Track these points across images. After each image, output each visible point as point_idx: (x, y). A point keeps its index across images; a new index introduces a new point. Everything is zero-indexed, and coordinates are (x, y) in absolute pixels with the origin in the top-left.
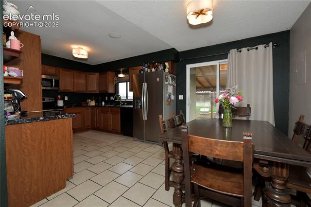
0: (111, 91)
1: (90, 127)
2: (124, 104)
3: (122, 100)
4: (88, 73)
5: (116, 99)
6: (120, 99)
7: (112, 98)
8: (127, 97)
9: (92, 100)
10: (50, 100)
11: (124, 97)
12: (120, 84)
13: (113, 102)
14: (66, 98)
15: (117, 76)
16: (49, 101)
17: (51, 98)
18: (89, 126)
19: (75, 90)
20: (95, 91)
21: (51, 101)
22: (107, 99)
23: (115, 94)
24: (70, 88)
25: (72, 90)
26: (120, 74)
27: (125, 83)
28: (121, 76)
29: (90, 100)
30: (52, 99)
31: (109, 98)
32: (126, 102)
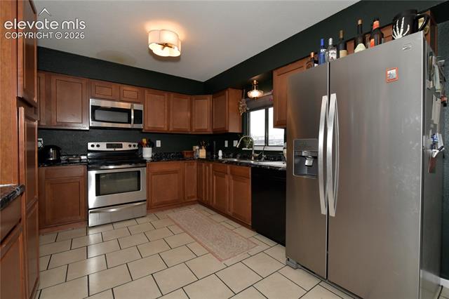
0: (234, 128)
1: (195, 199)
2: (259, 158)
3: (256, 149)
4: (194, 97)
5: (243, 145)
6: (251, 145)
7: (236, 144)
8: (267, 140)
9: (200, 148)
10: (130, 146)
11: (261, 141)
12: (252, 114)
13: (238, 150)
14: (158, 144)
15: (247, 96)
16: (128, 148)
17: (132, 144)
18: (193, 197)
19: (171, 129)
20: (205, 130)
21: (132, 148)
22: (226, 146)
23: (241, 134)
24: (161, 125)
25: (166, 129)
26: (251, 89)
27: (263, 111)
28: (255, 94)
29: (197, 147)
30: (134, 146)
31: (231, 144)
32: (266, 152)
